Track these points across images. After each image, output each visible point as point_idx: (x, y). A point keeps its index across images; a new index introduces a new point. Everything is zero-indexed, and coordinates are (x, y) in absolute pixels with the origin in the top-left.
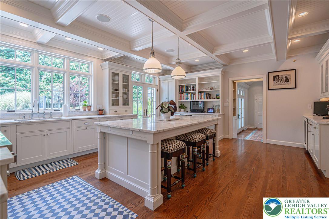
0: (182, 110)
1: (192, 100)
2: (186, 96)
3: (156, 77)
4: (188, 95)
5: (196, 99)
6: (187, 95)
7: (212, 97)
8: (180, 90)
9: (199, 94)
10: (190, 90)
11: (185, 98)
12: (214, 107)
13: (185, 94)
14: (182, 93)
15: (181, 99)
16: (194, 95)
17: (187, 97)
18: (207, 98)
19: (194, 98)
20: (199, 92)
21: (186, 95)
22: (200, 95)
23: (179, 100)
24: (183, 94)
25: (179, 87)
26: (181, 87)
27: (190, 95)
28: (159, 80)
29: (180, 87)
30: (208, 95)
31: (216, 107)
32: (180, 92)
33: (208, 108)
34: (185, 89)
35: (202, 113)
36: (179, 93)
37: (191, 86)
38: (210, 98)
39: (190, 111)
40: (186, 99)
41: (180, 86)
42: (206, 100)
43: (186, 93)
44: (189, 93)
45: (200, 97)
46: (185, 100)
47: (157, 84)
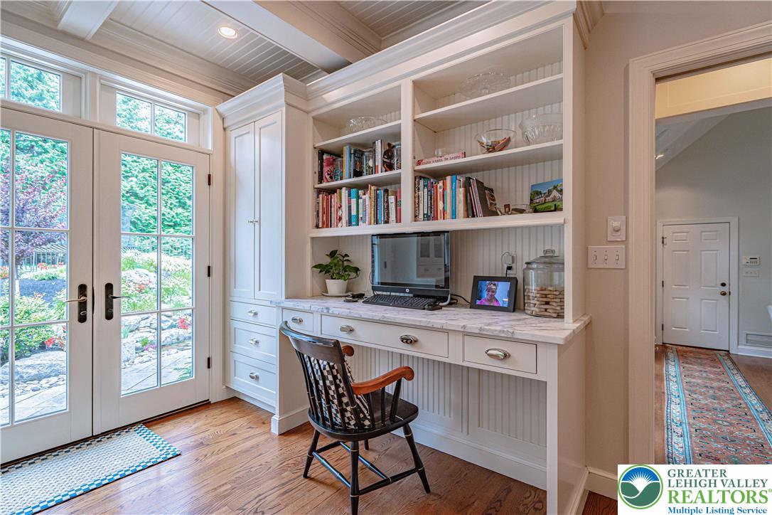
0: (334, 286)
1: (383, 229)
2: (350, 207)
3: (205, 111)
4: (358, 198)
5: (398, 220)
6: (354, 201)
7: (500, 205)
8: (326, 175)
9: (416, 188)
10: (373, 170)
11: (345, 218)
12: (518, 273)
13: (344, 192)
14: (331, 191)
15: (328, 224)
16: (392, 199)
17: (354, 213)
18: (470, 212)
19: (393, 217)
20: (419, 176)
21: (349, 202)
22: (424, 193)
23: (317, 227)
24: (335, 197)
25: (321, 159)
26: (328, 158)
27: (367, 197)
28: (224, 129)
29: (325, 157)
30: (474, 190)
31: (532, 274)
32: (325, 185)
33: (477, 280)
34: (347, 163)
35: (434, 307)
36: (319, 191)
37: (378, 144)
38: (490, 212)
39: (370, 294)
40: (350, 223)
41: (322, 152)
42: (461, 223)
43: (350, 187)
44: (364, 187)
45: (423, 208)
46: (341, 230)
47: (210, 148)
